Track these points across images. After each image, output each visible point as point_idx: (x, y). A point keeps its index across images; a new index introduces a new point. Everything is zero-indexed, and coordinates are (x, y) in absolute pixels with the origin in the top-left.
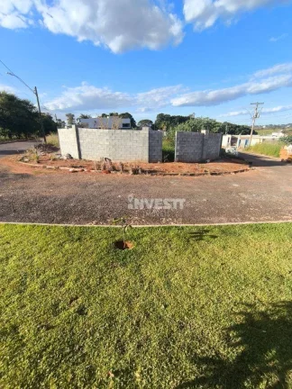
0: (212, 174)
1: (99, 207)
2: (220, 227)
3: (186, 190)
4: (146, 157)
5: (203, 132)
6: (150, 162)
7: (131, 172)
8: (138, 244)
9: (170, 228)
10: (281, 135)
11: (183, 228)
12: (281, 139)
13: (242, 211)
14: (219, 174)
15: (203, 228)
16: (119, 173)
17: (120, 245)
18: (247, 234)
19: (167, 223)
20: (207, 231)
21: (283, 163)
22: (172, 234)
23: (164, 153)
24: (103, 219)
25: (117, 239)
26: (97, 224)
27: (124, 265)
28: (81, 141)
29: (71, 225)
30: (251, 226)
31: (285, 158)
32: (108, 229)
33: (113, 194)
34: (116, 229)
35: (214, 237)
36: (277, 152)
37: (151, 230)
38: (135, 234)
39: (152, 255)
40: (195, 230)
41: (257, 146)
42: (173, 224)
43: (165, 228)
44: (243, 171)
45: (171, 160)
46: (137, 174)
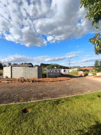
0: (59, 81)
1: (17, 96)
2: (65, 98)
3: (51, 86)
4: (37, 76)
5: (55, 68)
6: (38, 78)
7: (31, 82)
8: (33, 109)
9: (46, 101)
10: (77, 69)
11: (51, 100)
13: (71, 92)
14: (62, 81)
15: (59, 99)
16: (26, 82)
17: (25, 111)
18: (74, 100)
19: (45, 99)
20: (60, 100)
21: (79, 77)
22: (47, 103)
23: (43, 75)
24: (18, 100)
25: (23, 108)
26: (15, 103)
27: (26, 121)
28: (12, 71)
29: (2, 105)
30: (75, 97)
31: (80, 75)
32: (20, 104)
33: (24, 90)
34: (24, 104)
35: (63, 102)
36: (77, 74)
37: (39, 102)
38: (32, 105)
39: (39, 114)
40: (56, 100)
41: (71, 72)
42: (47, 99)
43: (44, 101)
44: (69, 79)
45: (46, 77)
46: (34, 82)
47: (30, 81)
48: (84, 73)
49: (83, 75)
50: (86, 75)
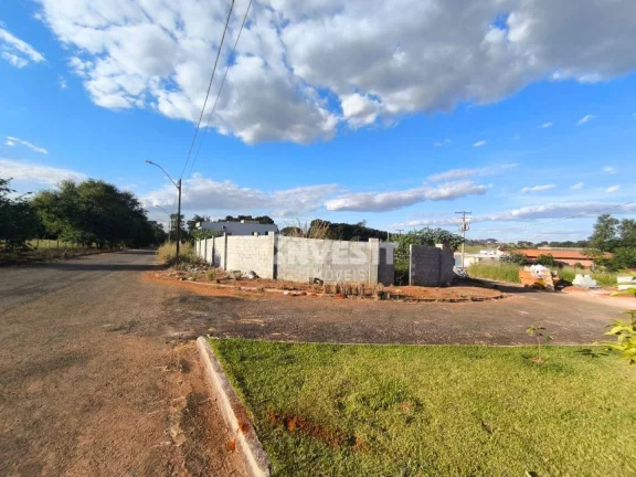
0: (474, 300)
5: (440, 246)
7: (376, 296)
12: (503, 259)
14: (481, 300)
23: (397, 273)
28: (279, 254)
31: (531, 283)
36: (516, 278)
44: (502, 297)
45: (405, 283)
46: (385, 299)
47: (369, 296)
48: (553, 276)
49: (549, 282)
50: (563, 284)
